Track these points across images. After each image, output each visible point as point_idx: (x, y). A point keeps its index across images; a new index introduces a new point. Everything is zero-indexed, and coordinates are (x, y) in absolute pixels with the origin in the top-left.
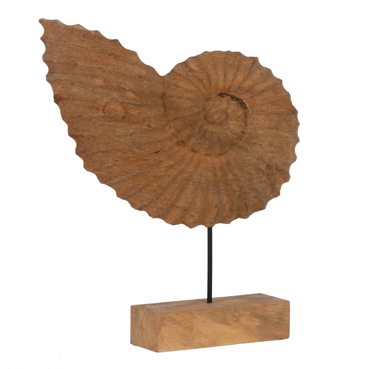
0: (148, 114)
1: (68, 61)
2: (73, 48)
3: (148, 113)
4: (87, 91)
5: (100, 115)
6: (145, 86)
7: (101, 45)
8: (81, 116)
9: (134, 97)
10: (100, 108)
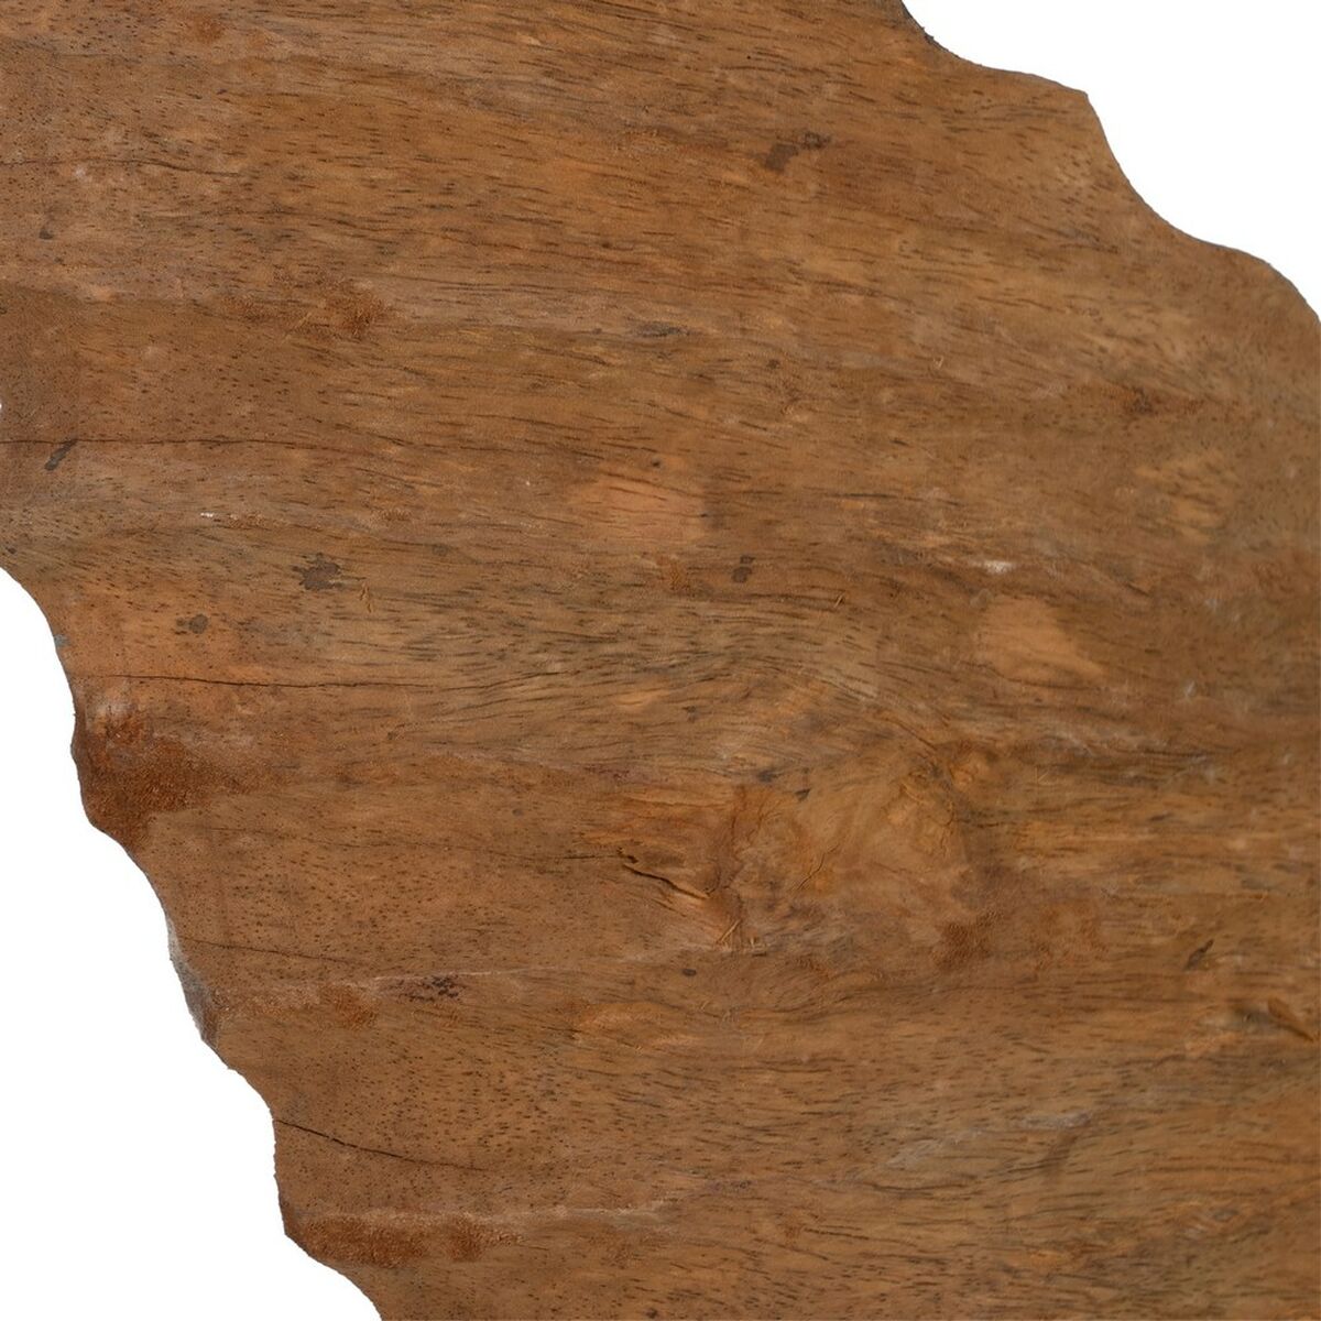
0: (1230, 862)
1: (261, 274)
2: (306, 99)
3: (1239, 844)
4: (501, 643)
5: (685, 954)
6: (1186, 511)
7: (663, 37)
8: (446, 986)
9: (1069, 673)
10: (680, 850)
